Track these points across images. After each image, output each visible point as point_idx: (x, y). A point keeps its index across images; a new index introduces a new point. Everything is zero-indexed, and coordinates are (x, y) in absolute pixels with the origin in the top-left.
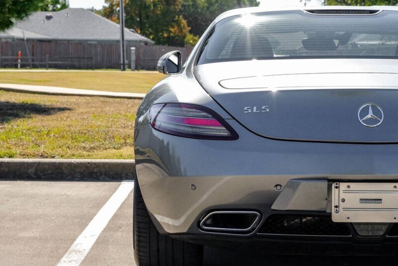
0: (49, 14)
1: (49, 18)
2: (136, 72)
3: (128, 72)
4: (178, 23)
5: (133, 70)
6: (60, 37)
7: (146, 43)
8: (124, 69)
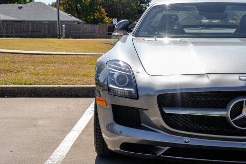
0: (20, 5)
1: (20, 8)
2: (66, 39)
3: (62, 39)
4: (99, 11)
5: (64, 38)
6: (26, 19)
7: (79, 23)
8: (60, 38)
